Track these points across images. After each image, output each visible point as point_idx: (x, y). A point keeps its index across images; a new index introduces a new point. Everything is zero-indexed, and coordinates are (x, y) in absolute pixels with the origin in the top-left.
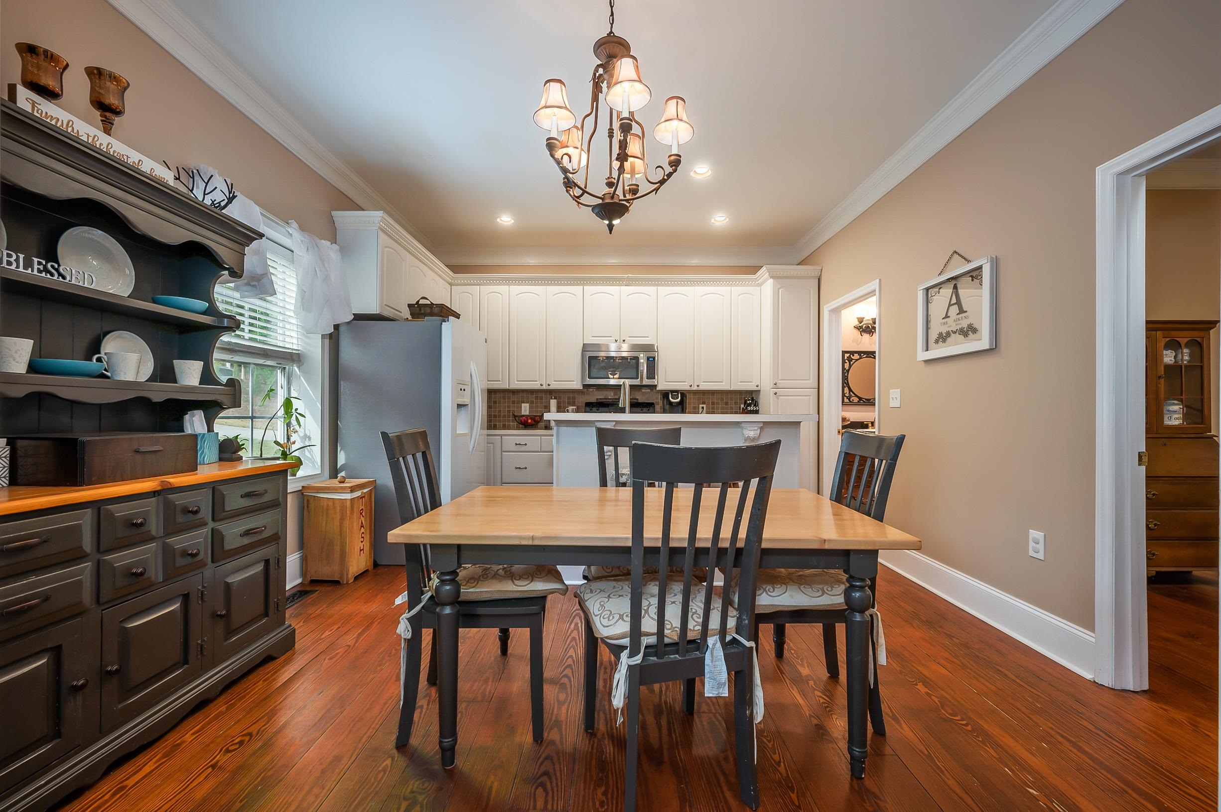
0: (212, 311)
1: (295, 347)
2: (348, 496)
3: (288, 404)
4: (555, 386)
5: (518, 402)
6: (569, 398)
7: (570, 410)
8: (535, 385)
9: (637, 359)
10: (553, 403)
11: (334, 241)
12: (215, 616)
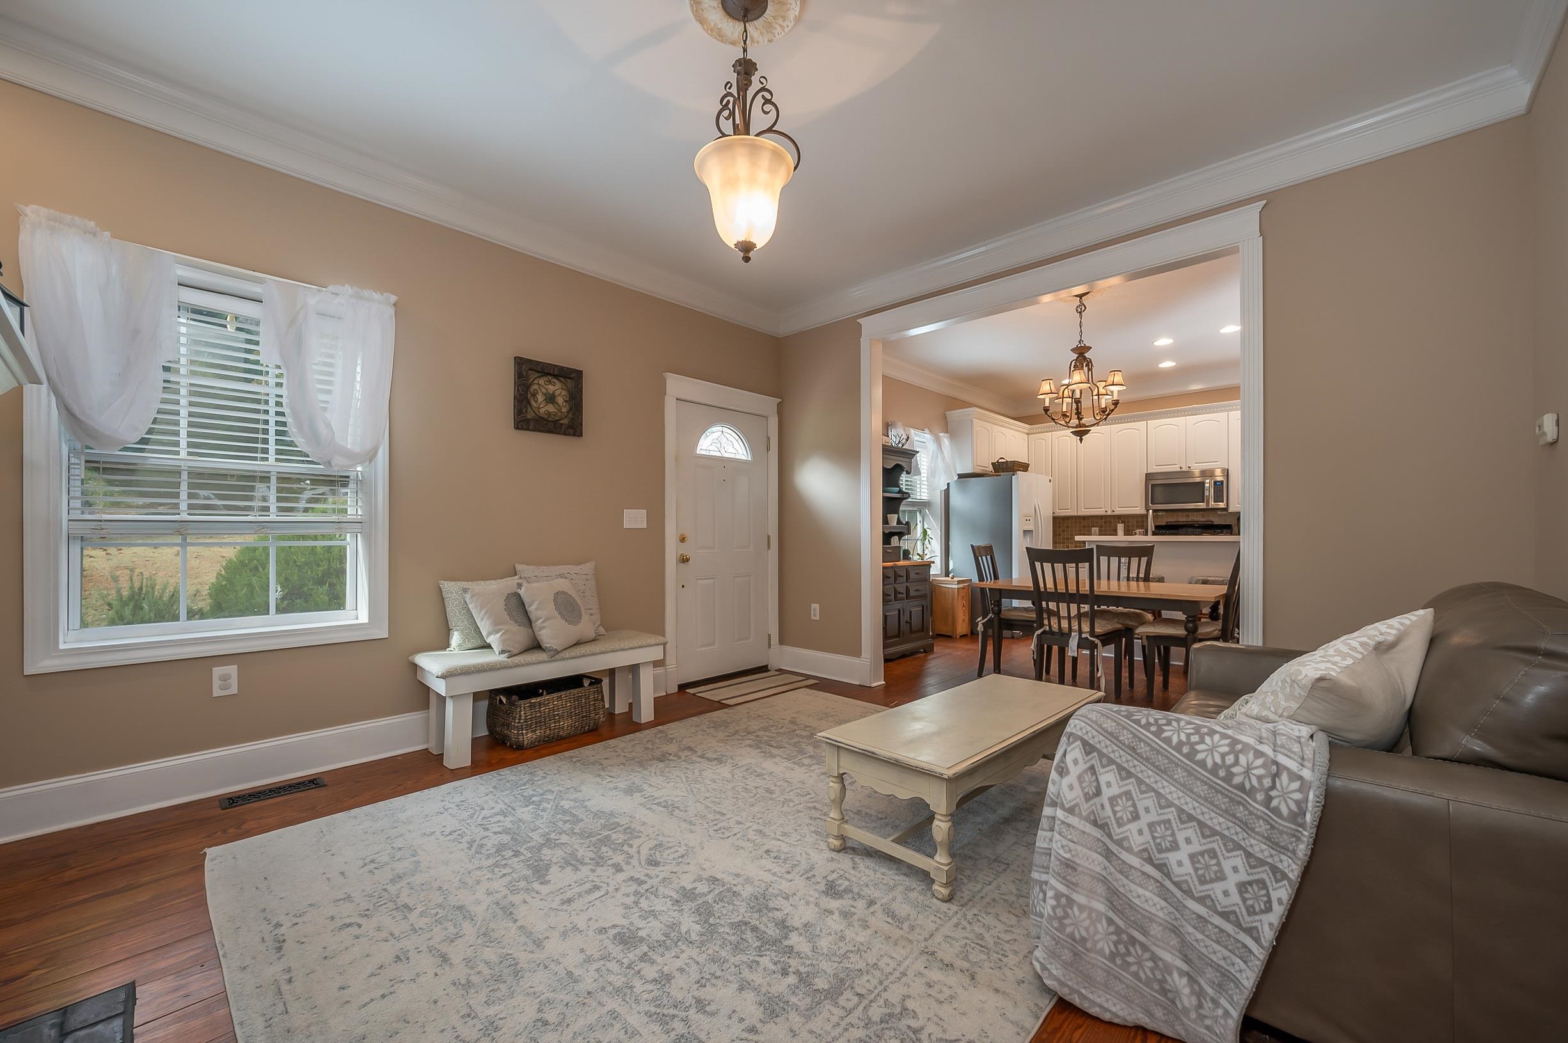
0: (900, 491)
1: (926, 498)
2: (956, 586)
3: (925, 532)
4: (1119, 511)
5: (1088, 526)
6: (1137, 522)
7: (1138, 533)
8: (1100, 512)
9: (1203, 483)
10: (1120, 527)
11: (946, 432)
12: (907, 622)
